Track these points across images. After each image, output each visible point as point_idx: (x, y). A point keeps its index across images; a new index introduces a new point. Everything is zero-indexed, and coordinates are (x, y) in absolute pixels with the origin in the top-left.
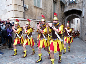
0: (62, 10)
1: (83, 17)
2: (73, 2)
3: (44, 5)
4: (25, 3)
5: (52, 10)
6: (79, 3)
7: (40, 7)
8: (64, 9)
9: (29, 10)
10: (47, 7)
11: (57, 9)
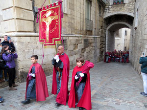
0: (101, 15)
2: (120, 1)
3: (70, 6)
4: (35, 4)
5: (83, 14)
6: (129, 3)
8: (104, 12)
10: (75, 9)
11: (93, 12)
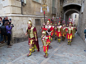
0: (61, 5)
1: (82, 13)
5: (51, 4)
7: (39, 2)
8: (63, 3)
9: (27, 6)
11: (56, 3)
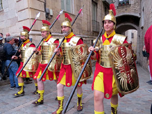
1: (142, 28)
4: (47, 6)
5: (90, 16)
6: (135, 4)
11: (99, 14)
